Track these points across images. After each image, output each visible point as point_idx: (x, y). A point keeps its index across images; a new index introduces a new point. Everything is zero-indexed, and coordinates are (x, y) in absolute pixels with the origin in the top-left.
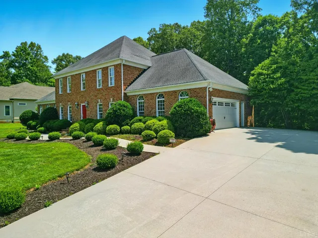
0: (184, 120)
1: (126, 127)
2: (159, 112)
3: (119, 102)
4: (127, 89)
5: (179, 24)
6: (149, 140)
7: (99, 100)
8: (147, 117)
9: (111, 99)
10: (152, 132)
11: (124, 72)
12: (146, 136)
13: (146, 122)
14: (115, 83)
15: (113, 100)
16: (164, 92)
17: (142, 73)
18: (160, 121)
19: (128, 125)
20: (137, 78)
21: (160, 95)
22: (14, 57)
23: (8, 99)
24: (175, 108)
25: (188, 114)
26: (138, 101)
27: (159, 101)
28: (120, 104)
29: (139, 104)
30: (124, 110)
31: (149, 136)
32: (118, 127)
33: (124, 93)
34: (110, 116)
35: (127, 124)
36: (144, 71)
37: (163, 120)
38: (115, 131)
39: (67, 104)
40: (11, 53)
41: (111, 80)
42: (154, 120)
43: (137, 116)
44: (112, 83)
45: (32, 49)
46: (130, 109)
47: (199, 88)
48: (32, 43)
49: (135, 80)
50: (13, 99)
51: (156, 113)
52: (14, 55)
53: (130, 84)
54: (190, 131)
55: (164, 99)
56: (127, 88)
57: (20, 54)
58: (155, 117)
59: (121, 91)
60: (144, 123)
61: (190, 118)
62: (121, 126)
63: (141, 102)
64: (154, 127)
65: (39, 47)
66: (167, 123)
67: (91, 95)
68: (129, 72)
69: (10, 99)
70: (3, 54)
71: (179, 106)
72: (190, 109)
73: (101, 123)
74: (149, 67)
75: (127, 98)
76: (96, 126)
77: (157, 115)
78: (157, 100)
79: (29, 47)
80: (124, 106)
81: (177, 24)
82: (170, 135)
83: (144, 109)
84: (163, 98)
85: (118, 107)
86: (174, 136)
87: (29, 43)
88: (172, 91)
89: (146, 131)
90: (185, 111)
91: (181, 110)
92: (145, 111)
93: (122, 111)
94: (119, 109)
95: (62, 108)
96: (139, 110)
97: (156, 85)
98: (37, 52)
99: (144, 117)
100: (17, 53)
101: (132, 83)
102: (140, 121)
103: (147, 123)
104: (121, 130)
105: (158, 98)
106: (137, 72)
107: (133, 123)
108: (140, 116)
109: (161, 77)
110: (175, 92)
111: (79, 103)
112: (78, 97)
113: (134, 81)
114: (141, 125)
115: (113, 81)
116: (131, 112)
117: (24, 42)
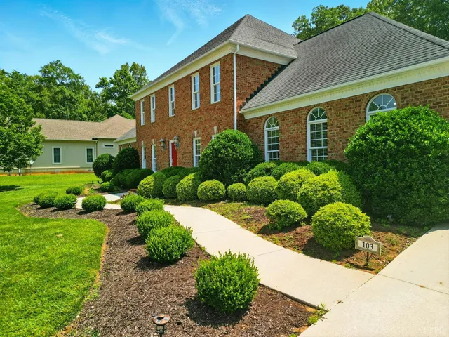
0: (396, 170)
1: (237, 187)
2: (314, 152)
3: (228, 132)
4: (246, 107)
5: (345, 6)
6: (285, 229)
7: (196, 132)
8: (284, 164)
9: (215, 128)
10: (296, 207)
11: (237, 71)
12: (278, 215)
13: (281, 175)
14: (222, 96)
15: (219, 130)
16: (327, 103)
17: (277, 73)
18: (317, 173)
19: (243, 182)
20: (266, 83)
21: (315, 113)
22: (112, 85)
23: (91, 140)
24: (363, 137)
25: (411, 154)
26: (266, 130)
27: (312, 126)
28: (227, 136)
29: (269, 135)
30: (234, 149)
31: (287, 216)
32: (222, 186)
33: (239, 114)
34: (207, 162)
35: (240, 180)
36: (283, 67)
37: (325, 171)
38: (214, 194)
39: (150, 142)
40: (108, 79)
41: (215, 91)
42: (303, 172)
43: (264, 161)
44: (216, 97)
45: (134, 73)
46: (247, 146)
47: (429, 82)
48: (134, 65)
49: (263, 86)
50: (96, 139)
51: (305, 153)
52: (112, 82)
53: (252, 96)
54: (416, 206)
55: (325, 120)
56: (244, 104)
57: (119, 79)
58: (303, 163)
59: (233, 109)
60: (278, 178)
61: (415, 165)
62: (227, 183)
63: (274, 132)
64: (301, 190)
65: (143, 70)
66: (340, 180)
67: (183, 122)
68: (250, 72)
69: (93, 139)
70: (99, 81)
71: (377, 131)
72: (415, 137)
73: (191, 176)
74: (293, 60)
75: (244, 124)
76: (182, 181)
77: (309, 159)
78: (309, 123)
79: (131, 70)
80: (236, 141)
81: (342, 7)
82: (354, 223)
83: (278, 145)
84: (325, 117)
85: (222, 142)
86: (368, 225)
87: (130, 66)
88: (348, 99)
89: (278, 203)
90: (399, 144)
91: (385, 141)
92: (283, 151)
93: (230, 151)
94: (225, 147)
95: (145, 149)
96: (269, 149)
97: (307, 89)
98: (141, 75)
99: (279, 163)
100: (116, 79)
101: (256, 93)
102: (268, 171)
103: (283, 178)
104: (227, 192)
105: (312, 119)
106: (267, 71)
107: (254, 176)
108: (271, 161)
109: (318, 73)
110: (356, 99)
111: (167, 140)
112: (166, 128)
113: (259, 89)
114: (269, 182)
115: (219, 92)
116: (250, 152)
117: (125, 64)
